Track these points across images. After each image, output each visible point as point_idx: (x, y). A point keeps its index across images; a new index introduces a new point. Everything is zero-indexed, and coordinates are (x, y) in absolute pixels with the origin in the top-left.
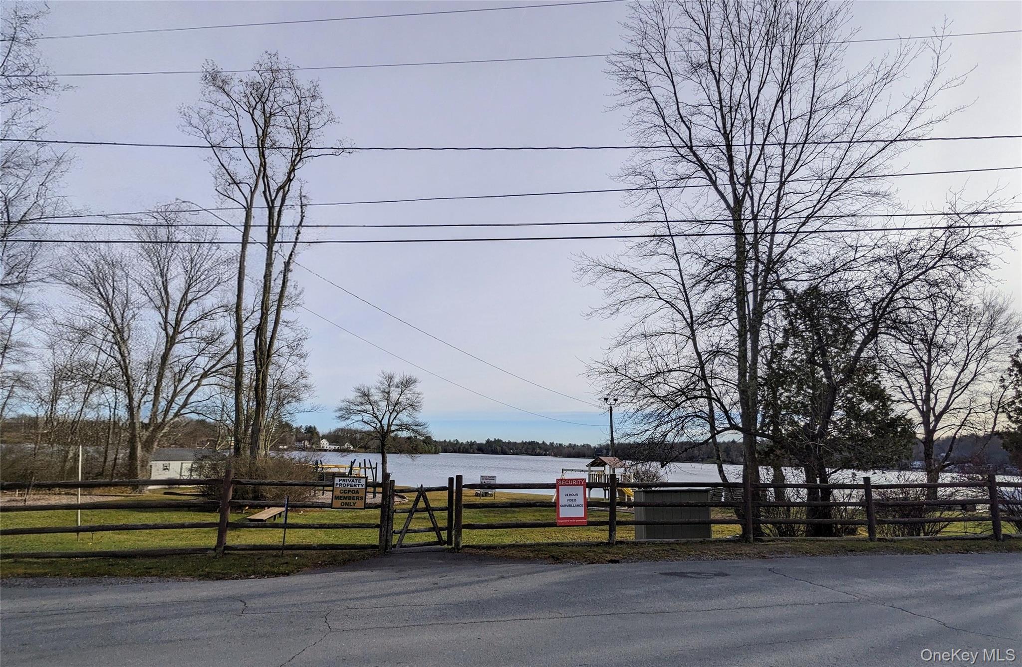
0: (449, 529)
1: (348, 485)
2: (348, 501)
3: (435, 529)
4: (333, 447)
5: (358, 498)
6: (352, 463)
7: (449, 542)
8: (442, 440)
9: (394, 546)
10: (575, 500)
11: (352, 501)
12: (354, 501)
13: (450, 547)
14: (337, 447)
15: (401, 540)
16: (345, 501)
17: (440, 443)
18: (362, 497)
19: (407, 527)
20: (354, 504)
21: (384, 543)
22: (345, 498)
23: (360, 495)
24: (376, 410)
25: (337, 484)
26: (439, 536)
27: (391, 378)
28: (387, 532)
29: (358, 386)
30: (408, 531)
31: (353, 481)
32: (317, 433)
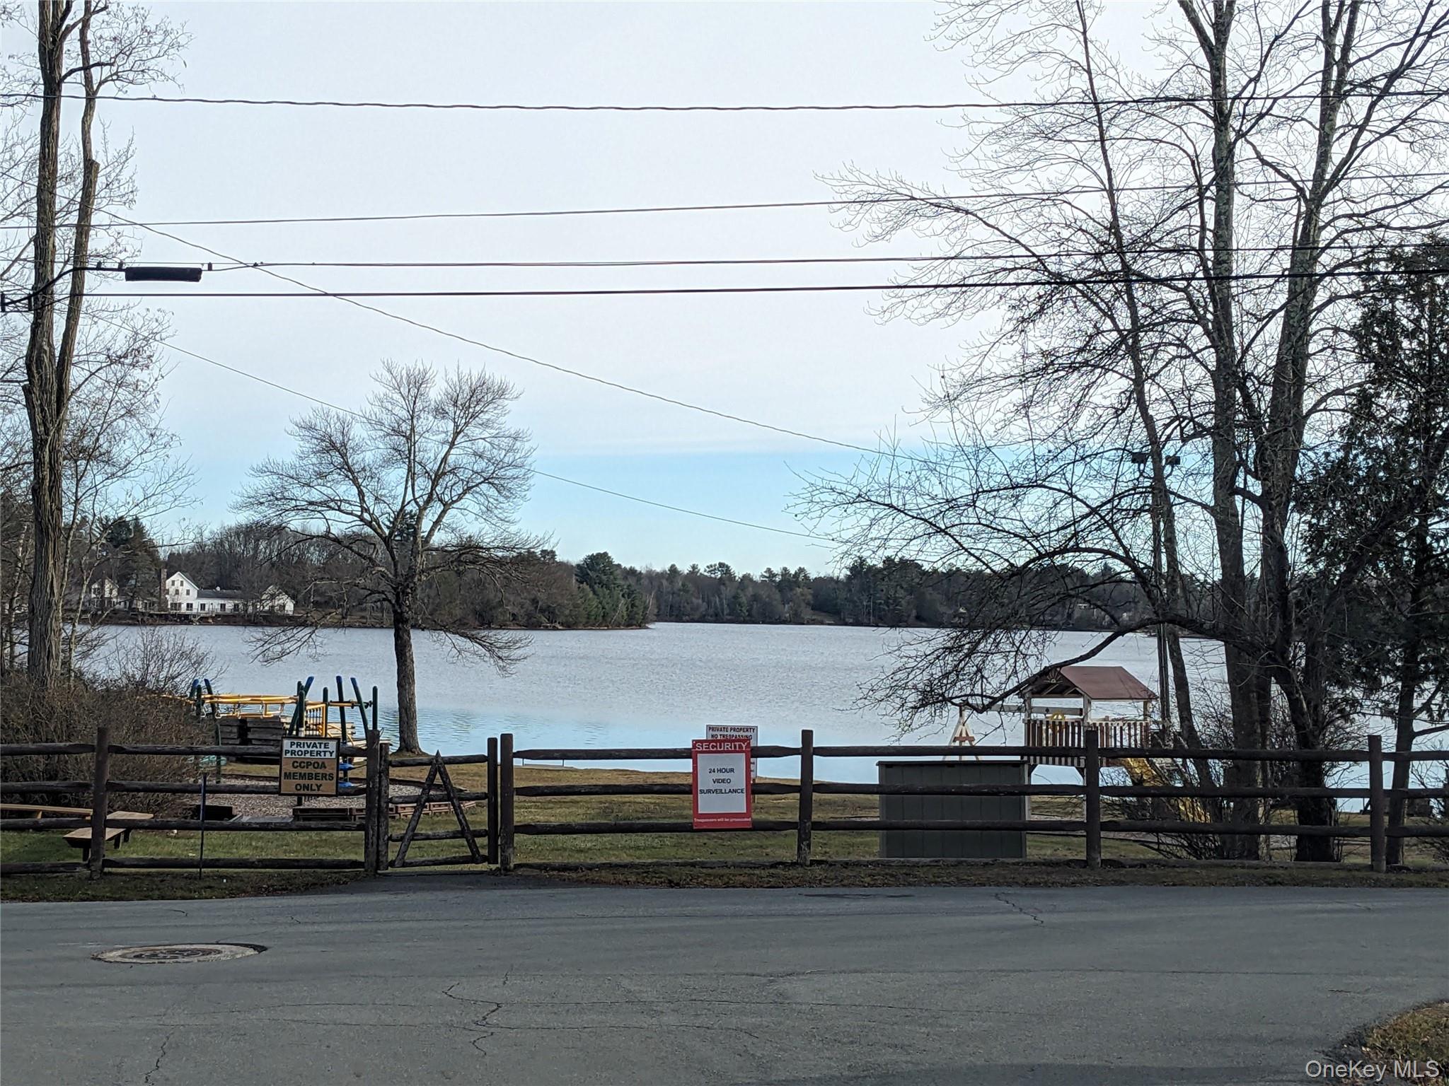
0: (492, 833)
1: (306, 752)
2: (307, 782)
3: (464, 832)
4: (213, 605)
5: (324, 776)
6: (302, 690)
7: (491, 859)
8: (660, 566)
9: (392, 864)
10: (729, 781)
11: (314, 782)
12: (319, 782)
13: (493, 867)
14: (229, 605)
15: (402, 853)
16: (302, 782)
17: (653, 577)
18: (331, 775)
19: (414, 829)
20: (319, 787)
21: (373, 858)
22: (302, 776)
23: (328, 771)
24: (370, 501)
25: (287, 752)
26: (472, 845)
27: (417, 383)
28: (378, 838)
29: (307, 415)
30: (414, 837)
31: (315, 745)
32: (150, 549)
